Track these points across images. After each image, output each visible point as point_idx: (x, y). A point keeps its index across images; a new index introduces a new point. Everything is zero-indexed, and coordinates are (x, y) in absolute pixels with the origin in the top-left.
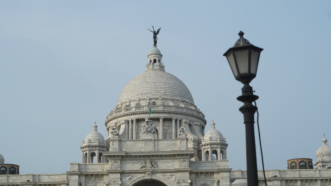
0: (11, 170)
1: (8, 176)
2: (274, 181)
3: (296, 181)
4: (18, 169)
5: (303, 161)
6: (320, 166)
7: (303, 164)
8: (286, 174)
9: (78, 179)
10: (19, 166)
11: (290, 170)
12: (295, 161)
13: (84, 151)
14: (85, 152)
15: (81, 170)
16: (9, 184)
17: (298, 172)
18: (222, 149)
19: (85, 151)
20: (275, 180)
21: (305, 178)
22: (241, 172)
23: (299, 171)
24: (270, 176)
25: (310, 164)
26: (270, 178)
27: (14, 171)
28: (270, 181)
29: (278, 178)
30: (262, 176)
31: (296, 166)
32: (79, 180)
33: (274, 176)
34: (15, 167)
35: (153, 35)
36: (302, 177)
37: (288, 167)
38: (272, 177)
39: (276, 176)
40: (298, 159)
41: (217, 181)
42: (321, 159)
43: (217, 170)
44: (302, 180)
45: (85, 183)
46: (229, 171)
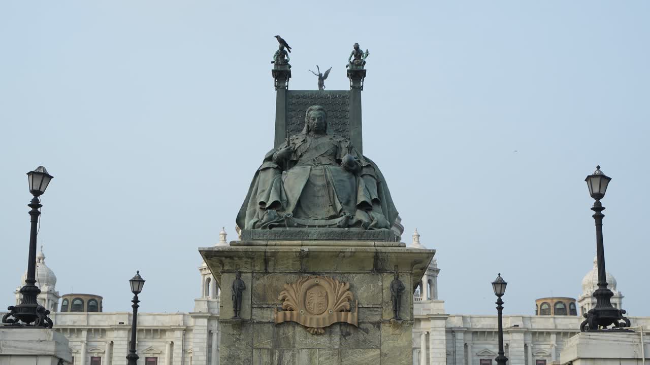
0: (91, 303)
1: (88, 315)
2: (513, 333)
3: (549, 333)
4: (101, 302)
5: (561, 302)
6: (589, 304)
7: (561, 307)
8: (533, 322)
9: (206, 324)
10: (101, 298)
11: (539, 316)
12: (548, 301)
13: (205, 275)
14: (206, 277)
15: (212, 311)
16: (91, 327)
17: (552, 320)
18: (431, 278)
19: (207, 274)
20: (516, 333)
21: (563, 329)
22: (461, 317)
23: (554, 318)
24: (509, 326)
25: (572, 307)
26: (508, 328)
27: (94, 306)
28: (508, 332)
29: (520, 328)
30: (495, 325)
31: (549, 308)
32: (208, 326)
33: (515, 326)
34: (96, 299)
35: (318, 81)
36: (558, 328)
37: (537, 311)
38: (511, 327)
39: (518, 326)
40: (552, 299)
41: (426, 333)
42: (590, 292)
43: (426, 316)
44: (558, 333)
45: (217, 332)
46: (445, 318)
